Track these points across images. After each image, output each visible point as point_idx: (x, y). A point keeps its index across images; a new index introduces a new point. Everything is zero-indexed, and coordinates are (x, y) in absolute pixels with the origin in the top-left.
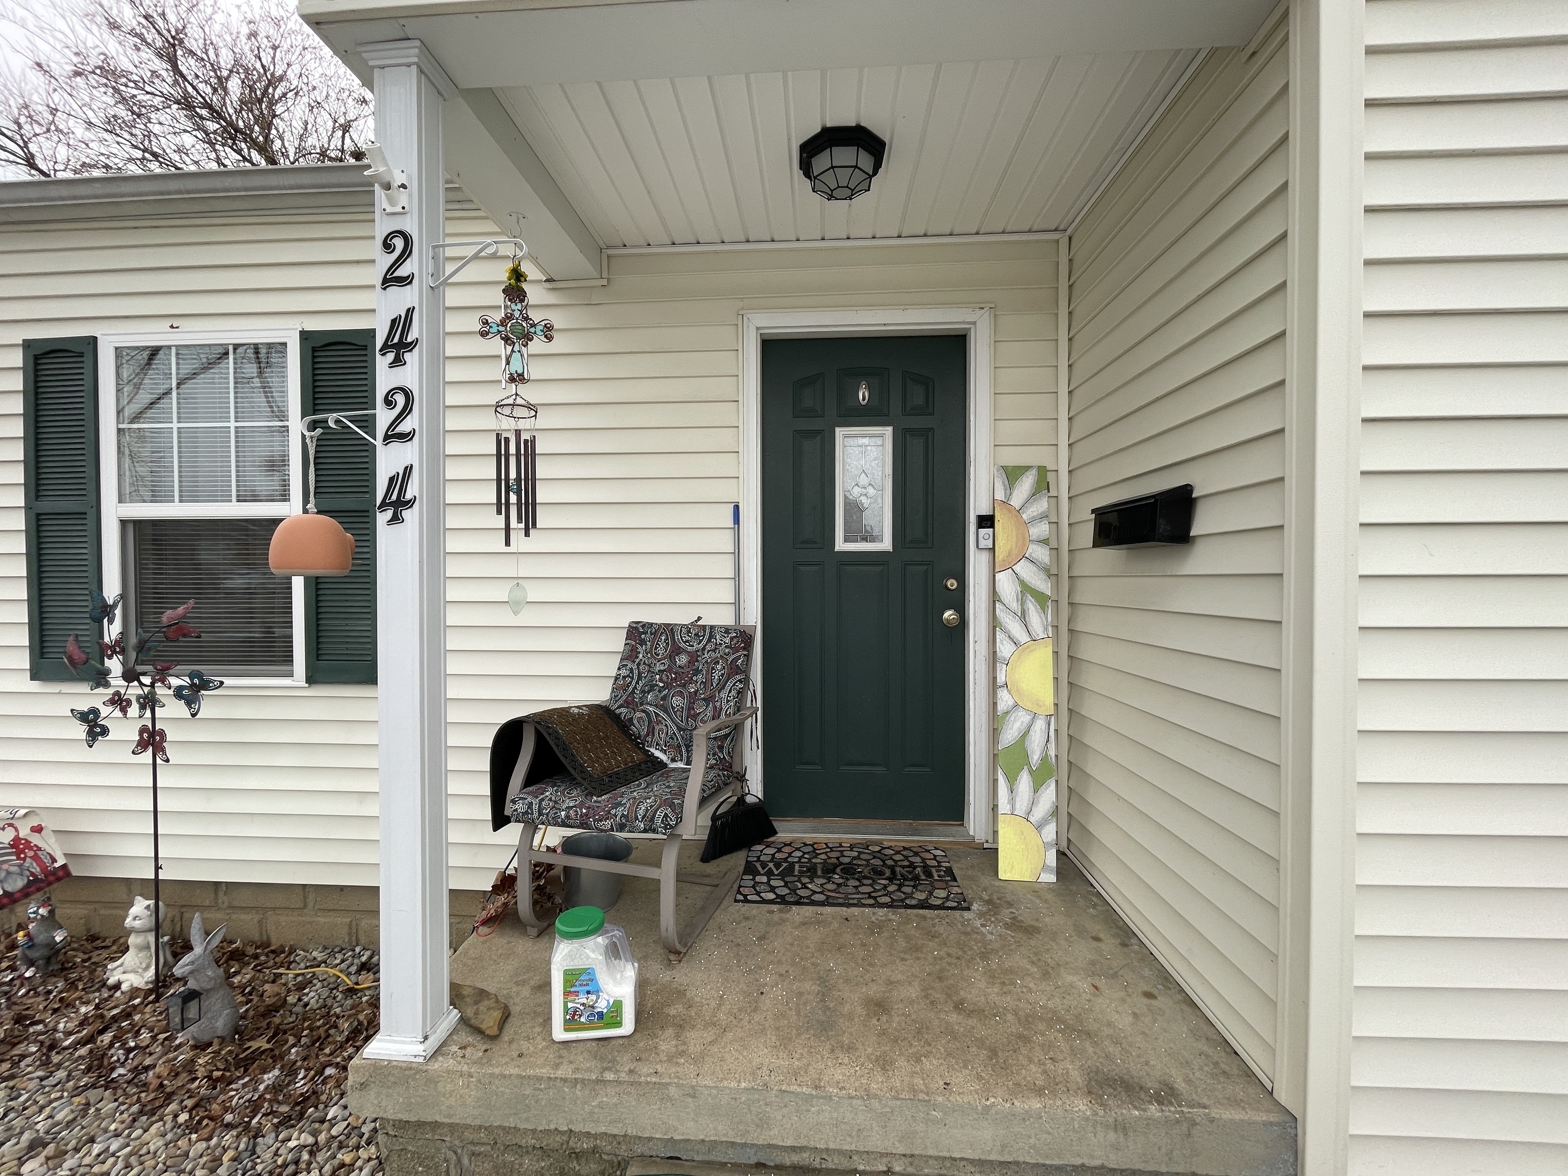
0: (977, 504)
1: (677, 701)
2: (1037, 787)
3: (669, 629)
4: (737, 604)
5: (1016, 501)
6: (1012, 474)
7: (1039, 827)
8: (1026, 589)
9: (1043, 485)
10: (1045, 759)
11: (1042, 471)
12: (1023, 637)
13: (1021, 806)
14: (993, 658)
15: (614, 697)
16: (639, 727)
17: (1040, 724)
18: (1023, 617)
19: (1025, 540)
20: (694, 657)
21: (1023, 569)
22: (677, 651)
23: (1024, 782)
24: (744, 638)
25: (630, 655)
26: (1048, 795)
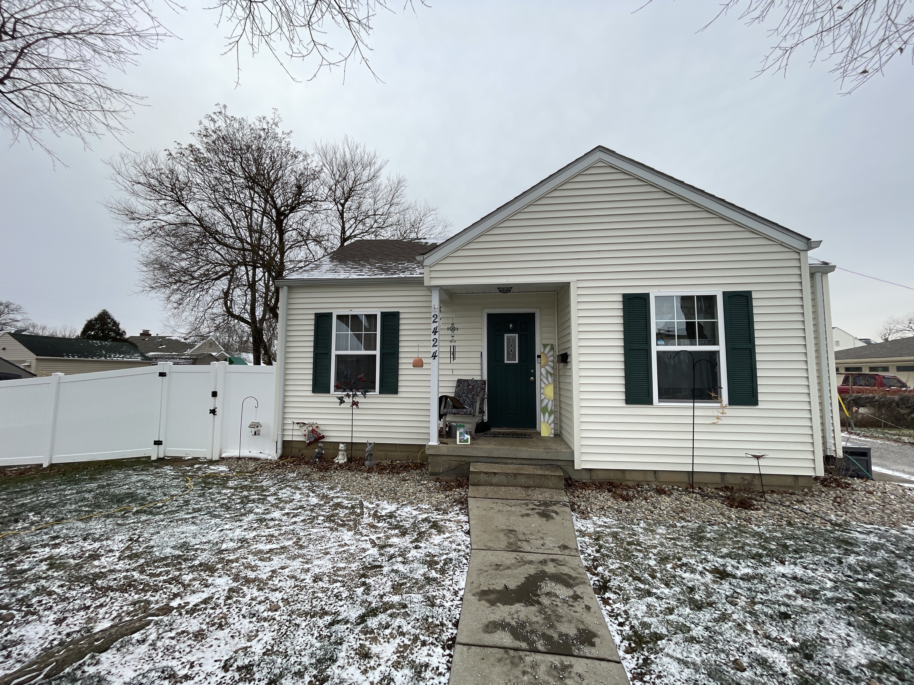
0: (537, 353)
1: (470, 396)
2: (550, 416)
3: (467, 381)
4: (482, 375)
5: (546, 352)
6: (545, 346)
7: (550, 425)
8: (548, 372)
9: (552, 348)
10: (551, 409)
11: (552, 345)
12: (547, 383)
13: (546, 420)
14: (541, 388)
15: (455, 395)
16: (461, 401)
17: (550, 402)
18: (547, 378)
19: (548, 361)
20: (473, 386)
21: (547, 367)
22: (469, 385)
23: (547, 414)
24: (484, 382)
25: (458, 386)
26: (552, 417)
